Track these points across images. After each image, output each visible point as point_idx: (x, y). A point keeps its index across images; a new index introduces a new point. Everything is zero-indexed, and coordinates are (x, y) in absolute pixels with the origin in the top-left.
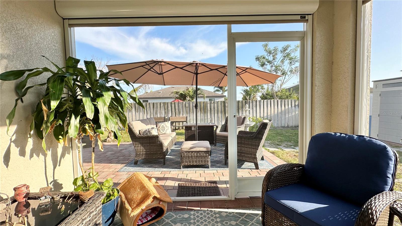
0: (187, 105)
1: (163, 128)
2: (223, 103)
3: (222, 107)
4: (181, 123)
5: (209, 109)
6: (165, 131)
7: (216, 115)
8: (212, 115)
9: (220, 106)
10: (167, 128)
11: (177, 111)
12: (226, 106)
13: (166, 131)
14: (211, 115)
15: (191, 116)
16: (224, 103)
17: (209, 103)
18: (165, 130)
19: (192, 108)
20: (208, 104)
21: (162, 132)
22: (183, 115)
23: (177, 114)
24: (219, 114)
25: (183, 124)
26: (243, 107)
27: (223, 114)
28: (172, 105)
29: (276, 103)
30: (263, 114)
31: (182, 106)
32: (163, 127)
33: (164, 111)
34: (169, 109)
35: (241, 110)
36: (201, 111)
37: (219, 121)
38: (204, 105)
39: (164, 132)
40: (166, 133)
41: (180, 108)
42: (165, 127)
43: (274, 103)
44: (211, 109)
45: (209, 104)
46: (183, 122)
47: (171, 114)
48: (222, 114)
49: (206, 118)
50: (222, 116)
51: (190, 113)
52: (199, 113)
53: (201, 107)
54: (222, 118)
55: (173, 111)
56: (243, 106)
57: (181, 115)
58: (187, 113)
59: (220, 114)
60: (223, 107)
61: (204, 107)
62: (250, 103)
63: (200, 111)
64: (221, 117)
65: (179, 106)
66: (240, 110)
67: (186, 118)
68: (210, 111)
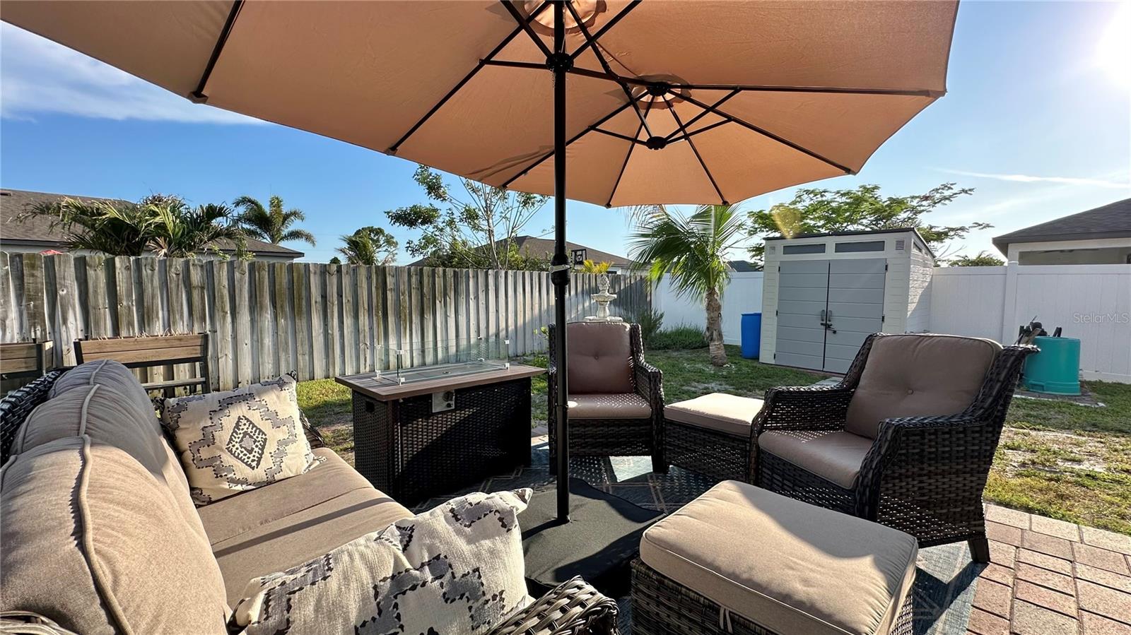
0: (196, 276)
1: (248, 443)
2: (376, 273)
3: (374, 289)
4: (160, 369)
5: (319, 299)
6: (267, 462)
7: (348, 321)
8: (330, 325)
9: (365, 285)
10: (281, 434)
11: (128, 303)
12: (389, 287)
13: (280, 454)
14: (326, 325)
15: (223, 332)
16: (380, 273)
17: (318, 272)
18: (271, 447)
19: (226, 292)
20: (312, 276)
21: (242, 471)
22: (168, 325)
23: (130, 324)
24: (361, 318)
25: (170, 375)
26: (448, 291)
27: (377, 316)
28: (91, 272)
29: (537, 280)
30: (504, 314)
31: (165, 284)
32: (245, 427)
33: (19, 304)
34: (62, 293)
35: (440, 302)
36: (278, 306)
37: (362, 346)
38: (291, 282)
39: (260, 474)
40: (278, 477)
41: (148, 291)
42: (266, 426)
43: (532, 280)
44: (324, 297)
45: (318, 277)
46: (169, 364)
47: (80, 325)
48: (375, 318)
49: (302, 335)
50: (375, 325)
51: (218, 316)
52: (269, 316)
53: (277, 287)
54: (375, 334)
55: (96, 307)
56: (448, 289)
57: (158, 328)
58: (196, 314)
59: (364, 319)
60: (377, 288)
61: (291, 289)
62: (469, 277)
63: (275, 307)
64: (371, 329)
65: (145, 279)
66: (437, 302)
67: (199, 342)
68: (320, 307)
